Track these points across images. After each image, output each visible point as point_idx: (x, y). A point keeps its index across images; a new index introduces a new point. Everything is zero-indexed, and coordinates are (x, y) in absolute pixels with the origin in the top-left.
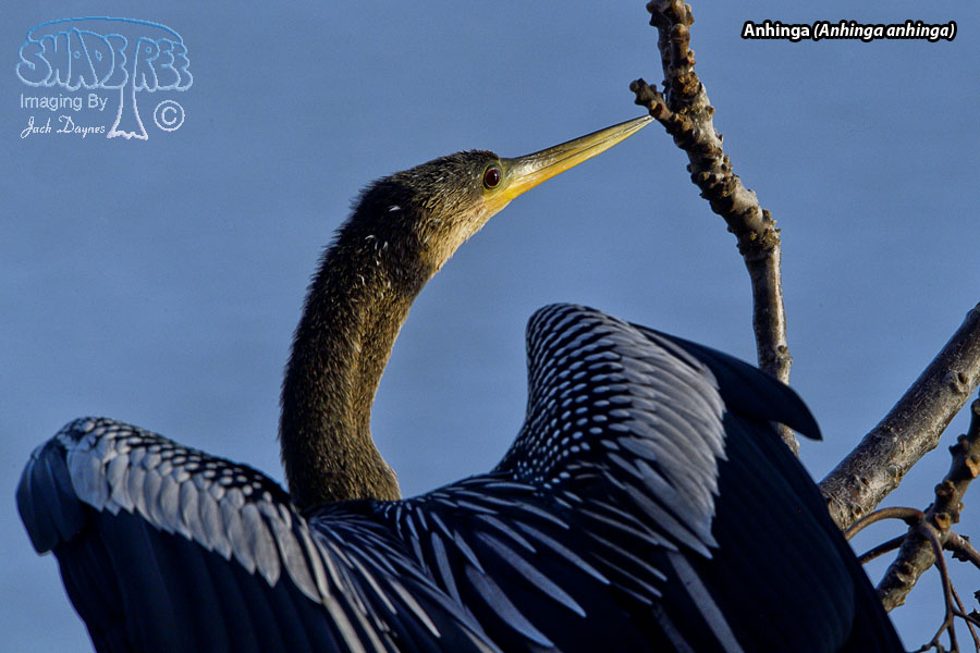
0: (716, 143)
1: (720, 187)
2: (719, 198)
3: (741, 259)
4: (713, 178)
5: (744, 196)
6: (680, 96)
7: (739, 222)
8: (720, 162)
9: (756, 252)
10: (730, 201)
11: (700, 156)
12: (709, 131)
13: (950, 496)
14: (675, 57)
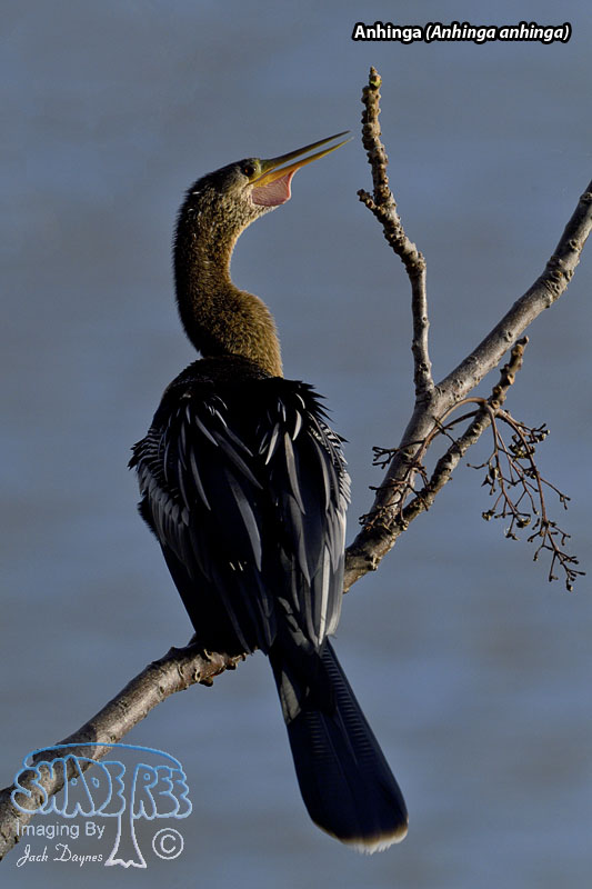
0: (397, 221)
1: (398, 241)
2: (398, 247)
3: (407, 275)
4: (395, 237)
5: (410, 246)
6: (381, 199)
7: (407, 258)
8: (398, 230)
9: (414, 273)
10: (403, 248)
11: (389, 227)
12: (394, 215)
13: (500, 393)
14: (379, 180)
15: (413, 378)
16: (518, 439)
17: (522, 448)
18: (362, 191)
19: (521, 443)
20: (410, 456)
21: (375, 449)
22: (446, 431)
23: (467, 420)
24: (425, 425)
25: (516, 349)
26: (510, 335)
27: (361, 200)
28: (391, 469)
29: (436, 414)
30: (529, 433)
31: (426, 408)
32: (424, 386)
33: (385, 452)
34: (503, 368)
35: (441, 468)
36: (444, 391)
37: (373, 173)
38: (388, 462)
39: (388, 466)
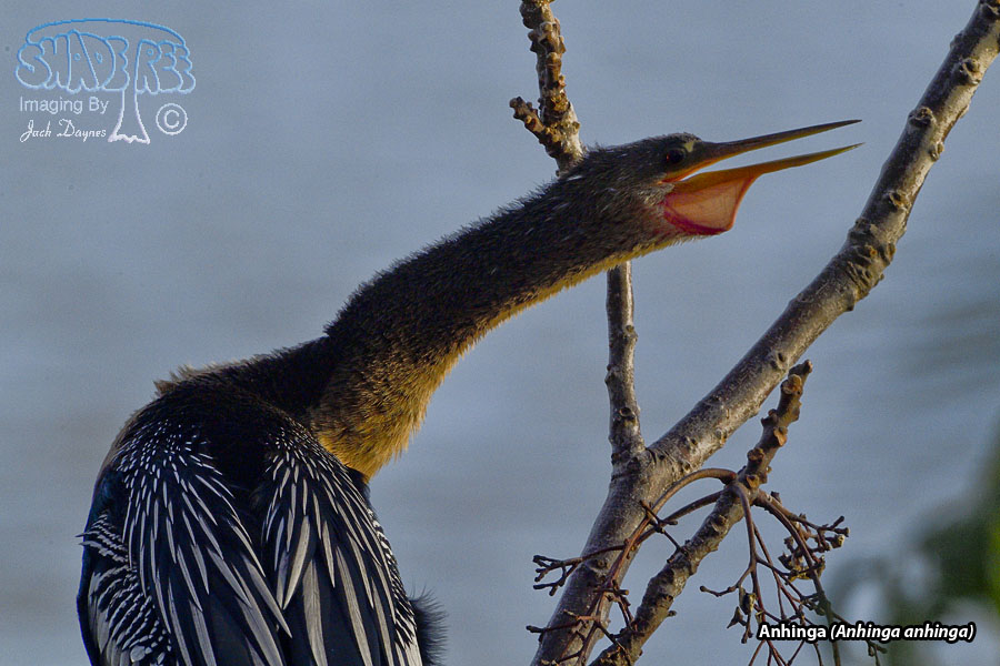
6: (552, 113)
11: (567, 164)
12: (575, 143)
13: (760, 460)
14: (549, 80)
15: (608, 433)
16: (795, 545)
17: (803, 560)
18: (519, 100)
19: (801, 552)
20: (600, 573)
21: (537, 559)
22: (666, 528)
23: (703, 508)
24: (627, 517)
25: (791, 383)
26: (782, 358)
27: (517, 116)
28: (566, 595)
29: (648, 499)
30: (814, 532)
31: (631, 489)
32: (628, 447)
33: (555, 564)
34: (766, 416)
35: (657, 594)
36: (662, 458)
37: (540, 68)
38: (561, 583)
39: (561, 591)
